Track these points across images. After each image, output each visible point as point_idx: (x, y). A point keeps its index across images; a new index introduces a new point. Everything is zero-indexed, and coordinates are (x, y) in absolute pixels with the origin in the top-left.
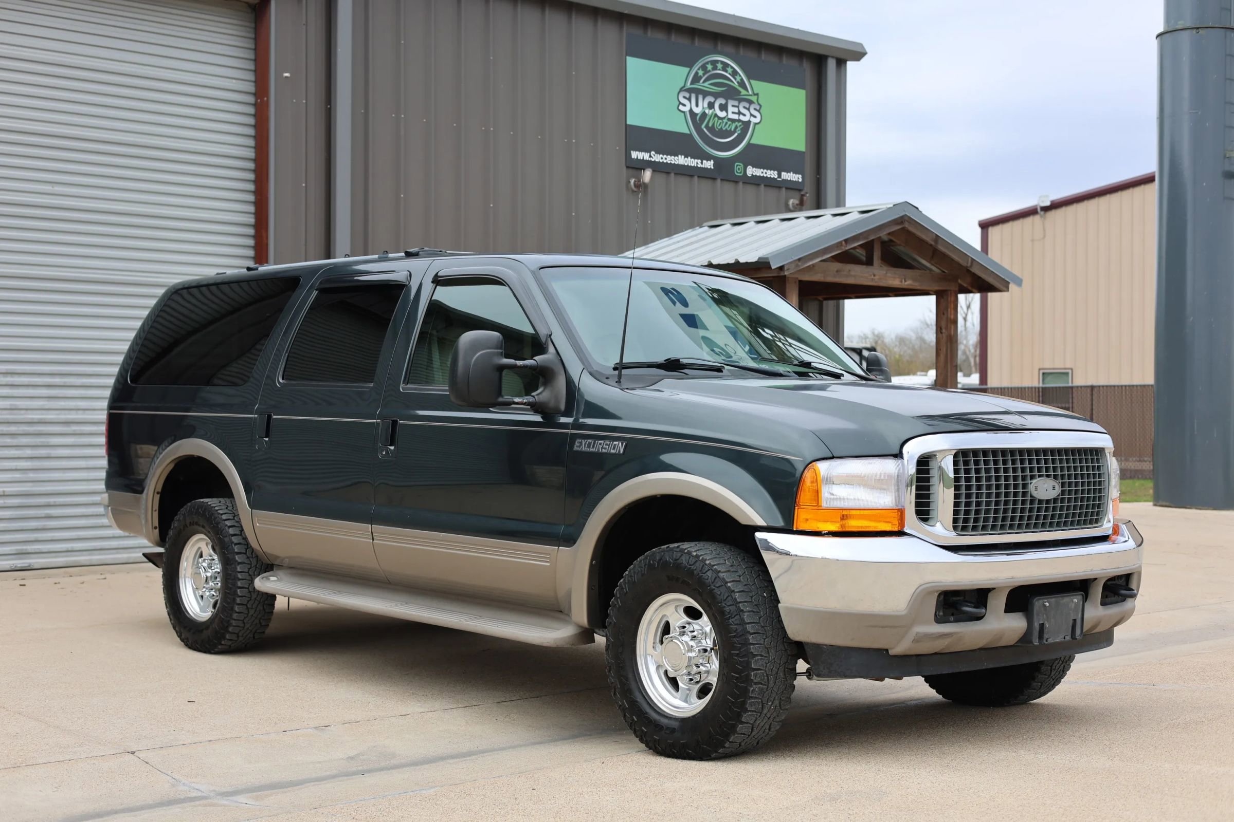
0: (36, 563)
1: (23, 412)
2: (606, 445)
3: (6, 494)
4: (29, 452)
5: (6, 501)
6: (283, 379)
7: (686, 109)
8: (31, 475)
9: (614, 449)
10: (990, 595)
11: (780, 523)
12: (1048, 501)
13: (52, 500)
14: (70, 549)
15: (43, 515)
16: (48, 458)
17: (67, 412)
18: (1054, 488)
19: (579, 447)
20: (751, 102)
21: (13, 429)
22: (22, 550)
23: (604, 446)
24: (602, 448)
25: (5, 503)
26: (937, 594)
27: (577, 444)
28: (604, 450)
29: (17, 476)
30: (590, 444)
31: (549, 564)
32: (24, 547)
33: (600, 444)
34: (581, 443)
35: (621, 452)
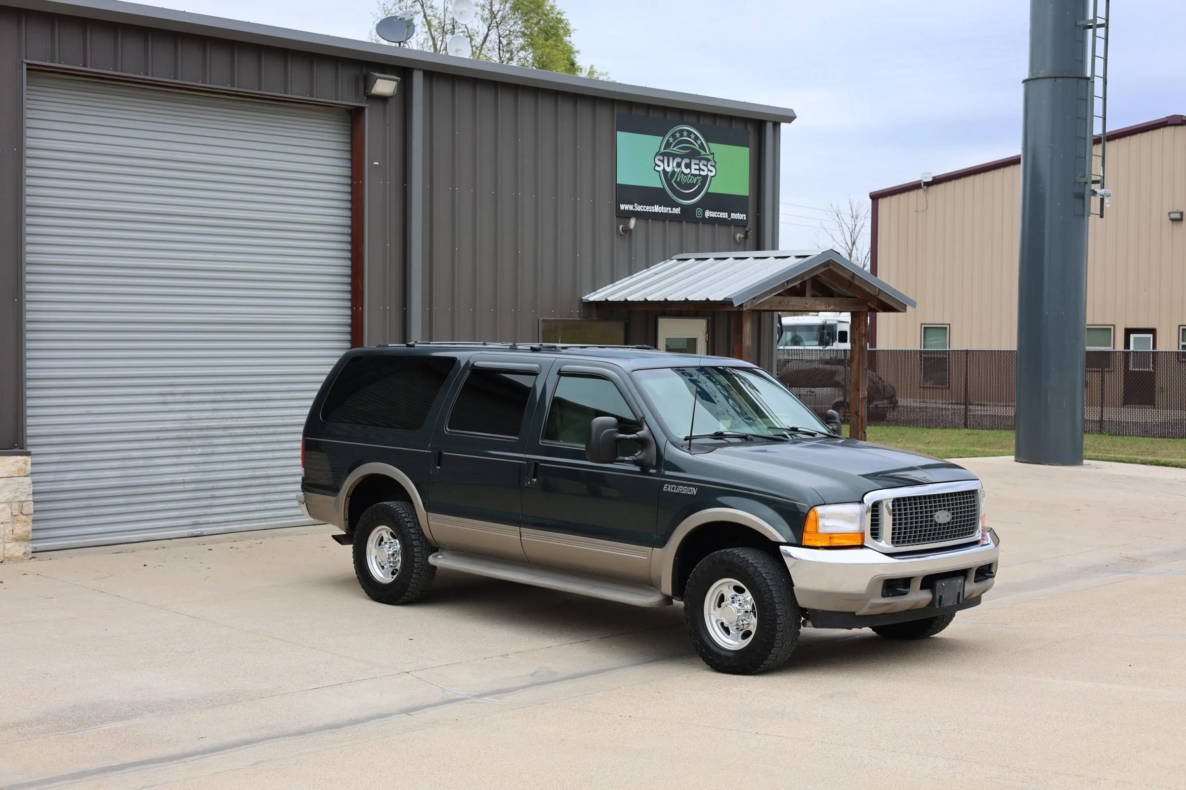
0: (206, 531)
1: (196, 421)
2: (685, 489)
3: (185, 481)
4: (200, 450)
5: (186, 487)
6: (449, 428)
7: (660, 169)
8: (202, 467)
9: (690, 492)
10: (912, 580)
11: (794, 541)
12: (944, 524)
13: (215, 485)
14: (228, 520)
15: (210, 496)
16: (213, 454)
17: (225, 420)
18: (948, 516)
19: (667, 489)
20: (708, 160)
21: (189, 434)
22: (196, 521)
23: (684, 490)
24: (682, 491)
25: (184, 488)
26: (883, 581)
27: (665, 487)
28: (683, 492)
29: (192, 468)
30: (674, 488)
31: (646, 558)
32: (197, 520)
33: (681, 488)
34: (668, 487)
35: (695, 494)
